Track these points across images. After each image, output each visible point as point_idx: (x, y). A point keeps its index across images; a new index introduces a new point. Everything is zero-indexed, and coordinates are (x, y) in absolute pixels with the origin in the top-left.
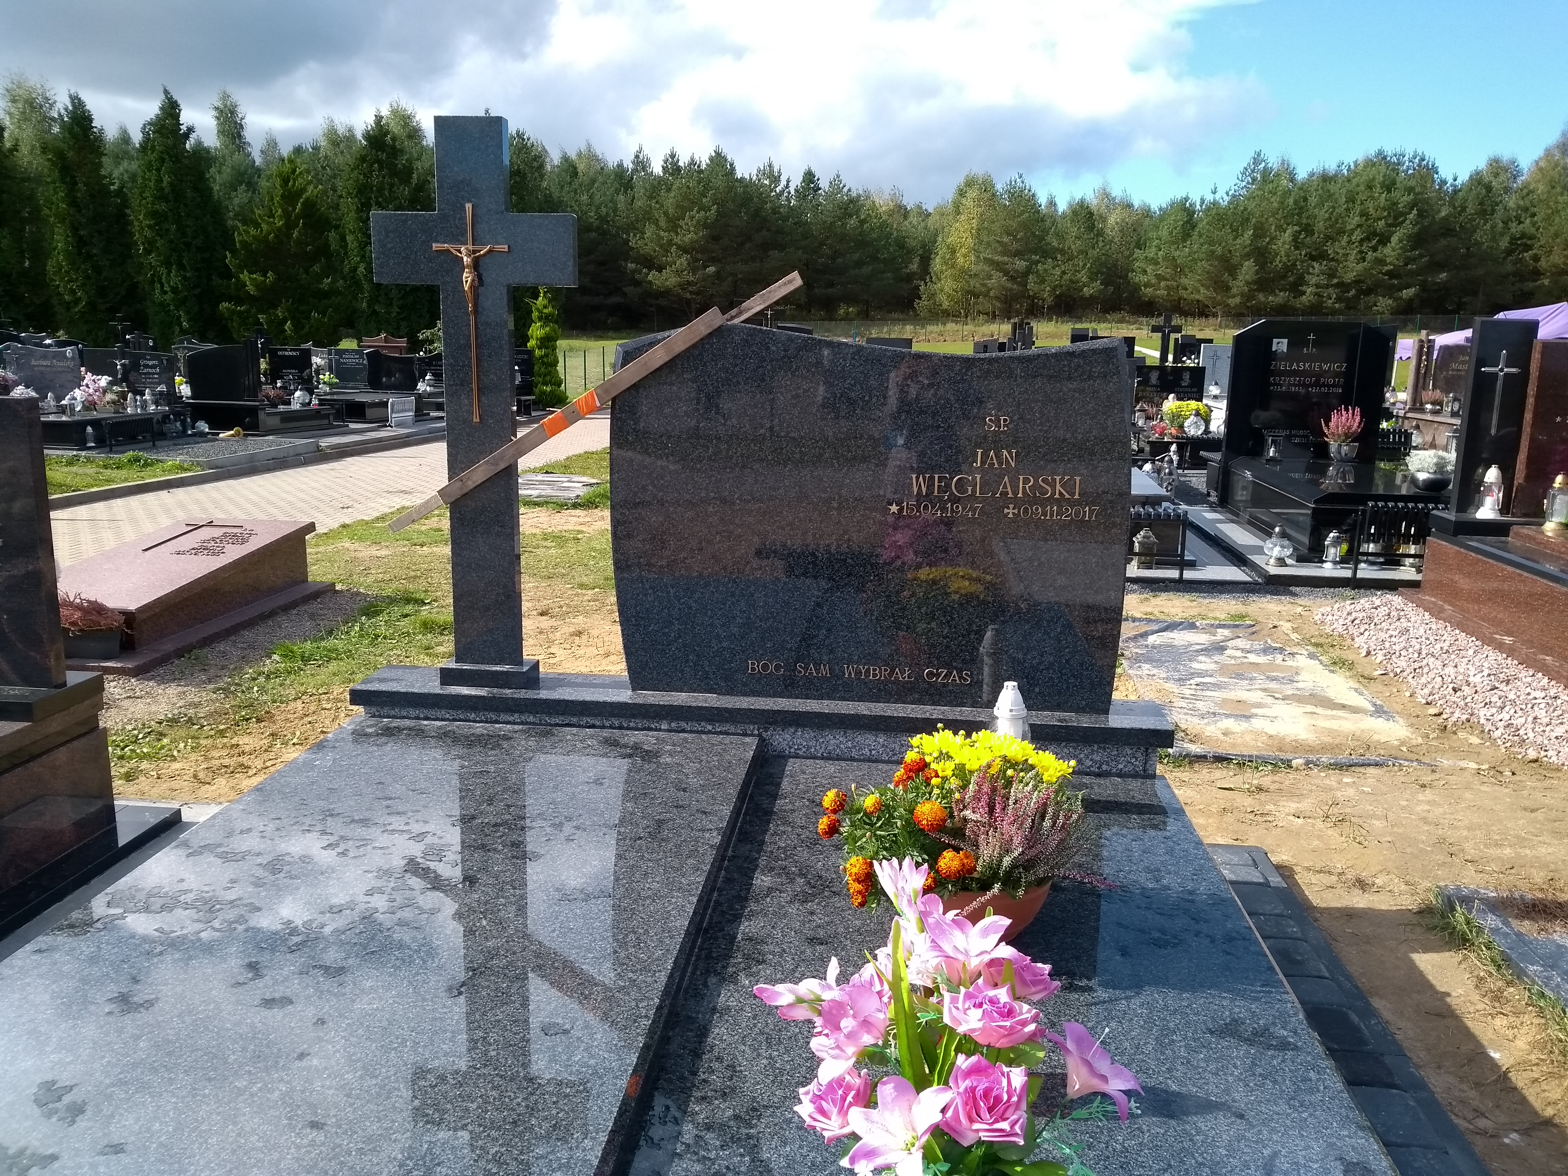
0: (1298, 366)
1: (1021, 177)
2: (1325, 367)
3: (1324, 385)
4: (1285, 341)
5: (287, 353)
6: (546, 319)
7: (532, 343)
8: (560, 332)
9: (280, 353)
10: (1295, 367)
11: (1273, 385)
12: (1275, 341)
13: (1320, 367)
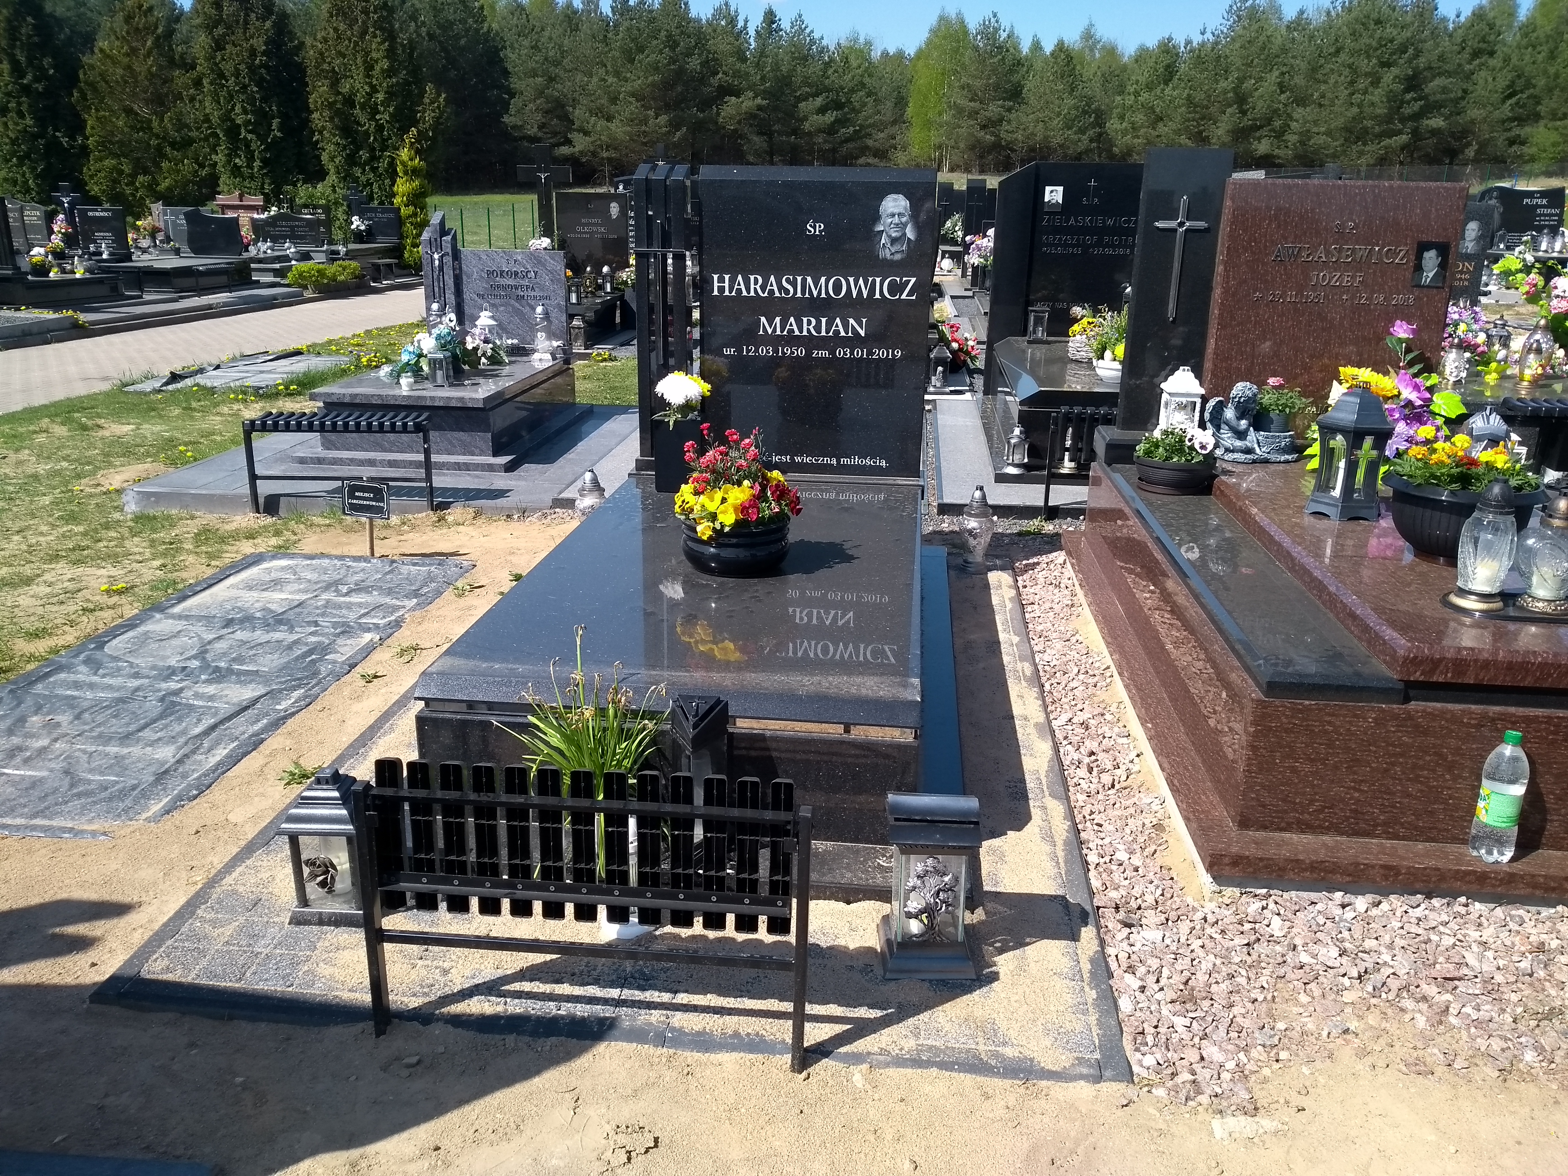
0: (1076, 221)
1: (995, 16)
2: (1110, 222)
3: (1108, 245)
4: (1060, 189)
5: (97, 214)
6: (414, 173)
7: (397, 201)
8: (430, 188)
9: (90, 214)
10: (1072, 221)
11: (1047, 245)
12: (1048, 189)
13: (1104, 222)
